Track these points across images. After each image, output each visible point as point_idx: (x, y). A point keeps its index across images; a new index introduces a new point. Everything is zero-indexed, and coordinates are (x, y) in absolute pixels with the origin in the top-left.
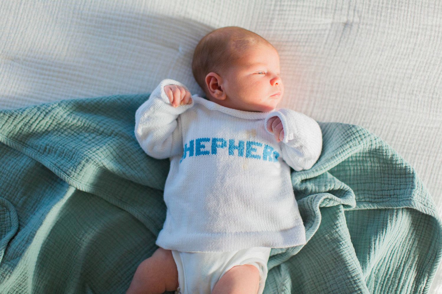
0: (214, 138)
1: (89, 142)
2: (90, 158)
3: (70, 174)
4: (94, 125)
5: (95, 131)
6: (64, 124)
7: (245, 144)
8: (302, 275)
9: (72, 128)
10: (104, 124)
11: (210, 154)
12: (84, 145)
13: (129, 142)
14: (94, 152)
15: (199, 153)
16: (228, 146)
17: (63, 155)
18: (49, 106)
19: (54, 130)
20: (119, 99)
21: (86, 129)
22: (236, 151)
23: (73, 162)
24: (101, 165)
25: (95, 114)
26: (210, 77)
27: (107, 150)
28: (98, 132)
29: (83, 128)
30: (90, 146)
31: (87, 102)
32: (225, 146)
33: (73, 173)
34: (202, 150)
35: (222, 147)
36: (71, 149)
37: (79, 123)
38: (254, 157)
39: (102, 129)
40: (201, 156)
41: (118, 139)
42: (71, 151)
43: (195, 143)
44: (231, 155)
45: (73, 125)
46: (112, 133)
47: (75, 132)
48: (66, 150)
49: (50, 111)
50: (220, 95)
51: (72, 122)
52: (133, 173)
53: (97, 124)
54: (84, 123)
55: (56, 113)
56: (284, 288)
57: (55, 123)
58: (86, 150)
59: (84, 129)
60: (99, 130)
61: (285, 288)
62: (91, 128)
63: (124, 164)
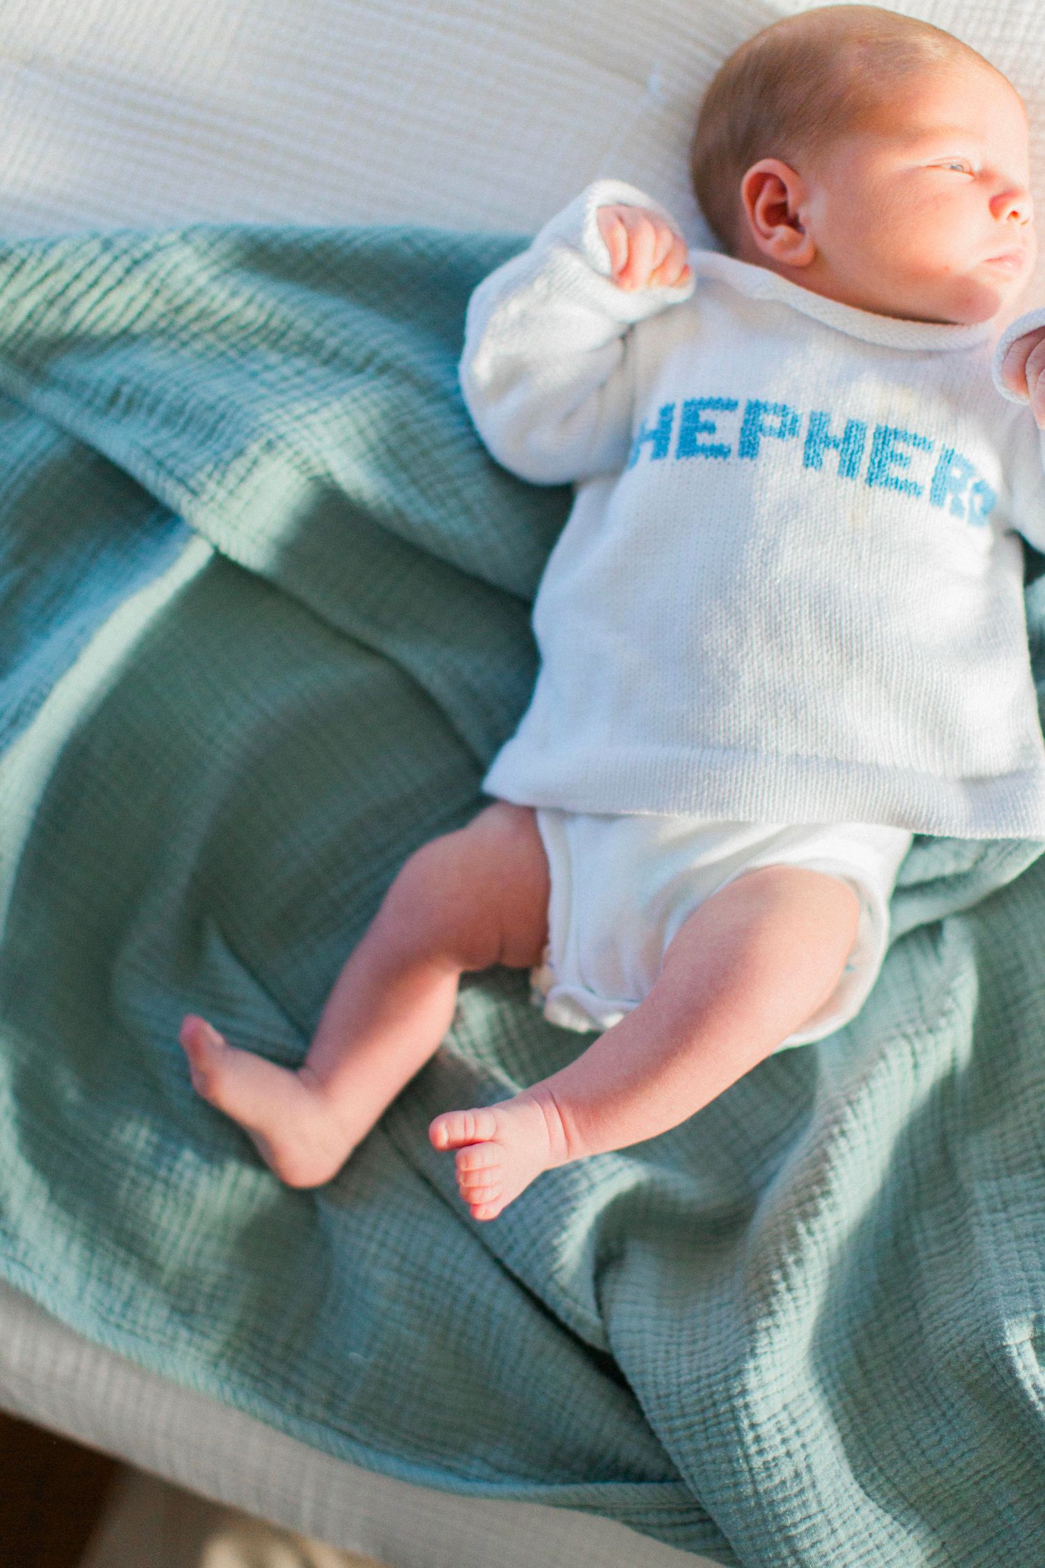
0: (753, 400)
1: (284, 385)
2: (281, 437)
3: (198, 489)
4: (305, 324)
5: (307, 349)
6: (192, 311)
7: (870, 433)
8: (1020, 968)
9: (225, 328)
10: (344, 326)
11: (734, 458)
12: (263, 391)
13: (430, 402)
14: (299, 418)
15: (688, 447)
16: (803, 434)
17: (182, 421)
18: (145, 239)
19: (155, 332)
20: (407, 240)
21: (274, 337)
22: (831, 458)
23: (216, 447)
24: (319, 471)
25: (314, 287)
26: (762, 178)
27: (345, 420)
28: (315, 354)
29: (264, 333)
30: (282, 399)
31: (288, 237)
32: (793, 432)
33: (211, 486)
34: (703, 439)
35: (781, 434)
36: (211, 399)
37: (251, 313)
38: (897, 485)
39: (332, 343)
40: (699, 459)
41: (389, 387)
42: (211, 408)
43: (678, 414)
44: (811, 469)
45: (227, 319)
46: (368, 361)
47: (233, 346)
48: (192, 403)
49: (147, 256)
50: (793, 244)
51: (224, 305)
52: (432, 514)
53: (318, 324)
54: (271, 316)
55: (169, 266)
56: (949, 1003)
57: (159, 306)
58: (269, 410)
59: (264, 340)
60: (319, 345)
61: (953, 1006)
62: (292, 335)
63: (403, 477)
